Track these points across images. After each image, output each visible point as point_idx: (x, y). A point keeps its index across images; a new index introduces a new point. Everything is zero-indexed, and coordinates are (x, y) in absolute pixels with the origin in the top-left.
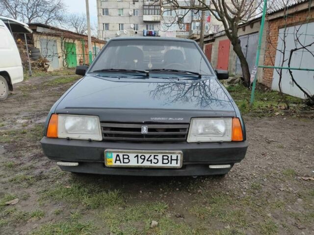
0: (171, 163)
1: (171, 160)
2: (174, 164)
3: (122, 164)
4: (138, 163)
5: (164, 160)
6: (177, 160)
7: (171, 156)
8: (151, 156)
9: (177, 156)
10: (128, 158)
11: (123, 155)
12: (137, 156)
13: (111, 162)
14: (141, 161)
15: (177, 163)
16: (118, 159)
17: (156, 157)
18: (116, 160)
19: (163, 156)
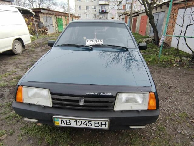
0: (101, 126)
1: (101, 124)
2: (103, 127)
3: (66, 125)
4: (77, 125)
5: (96, 125)
6: (105, 125)
7: (101, 123)
8: (86, 122)
9: (106, 123)
10: (70, 122)
11: (66, 120)
12: (76, 121)
13: (58, 123)
14: (79, 124)
15: (105, 127)
16: (63, 122)
17: (90, 122)
18: (61, 123)
19: (95, 122)
